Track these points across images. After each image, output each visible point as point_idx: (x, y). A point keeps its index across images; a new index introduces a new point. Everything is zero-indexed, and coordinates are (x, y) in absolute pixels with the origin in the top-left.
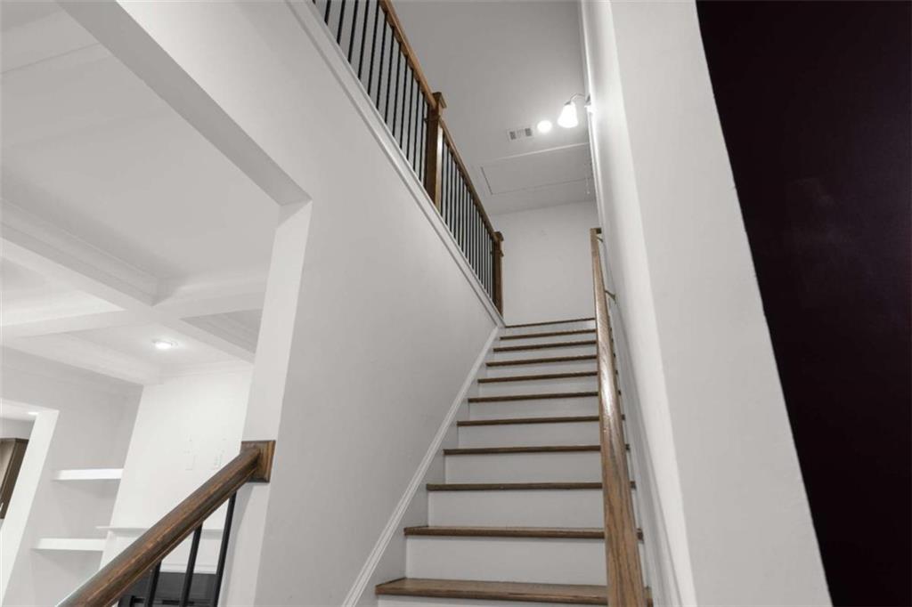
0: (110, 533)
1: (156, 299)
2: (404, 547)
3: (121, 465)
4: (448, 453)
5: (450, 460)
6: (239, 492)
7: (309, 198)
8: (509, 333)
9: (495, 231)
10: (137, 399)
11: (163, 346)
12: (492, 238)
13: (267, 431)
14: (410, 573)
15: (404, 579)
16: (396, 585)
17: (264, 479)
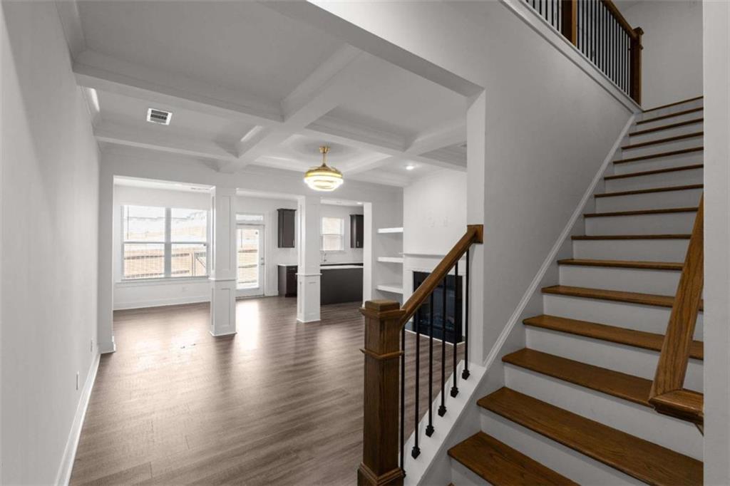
0: (404, 256)
1: (405, 148)
2: (558, 270)
3: (401, 225)
4: (586, 216)
5: (588, 221)
6: (470, 249)
7: (483, 89)
8: (646, 117)
9: (633, 28)
10: (402, 193)
11: (410, 168)
12: (630, 35)
13: (479, 220)
14: (561, 283)
15: (559, 286)
16: (555, 289)
17: (480, 242)
